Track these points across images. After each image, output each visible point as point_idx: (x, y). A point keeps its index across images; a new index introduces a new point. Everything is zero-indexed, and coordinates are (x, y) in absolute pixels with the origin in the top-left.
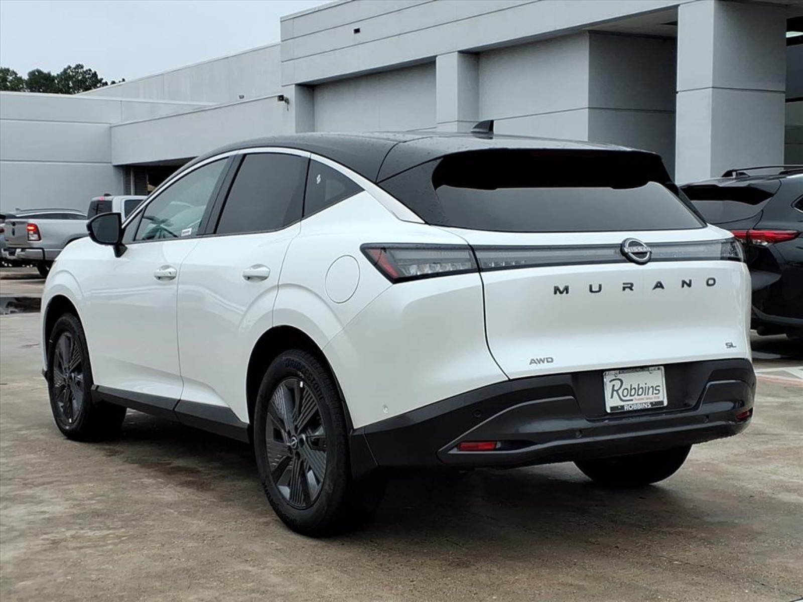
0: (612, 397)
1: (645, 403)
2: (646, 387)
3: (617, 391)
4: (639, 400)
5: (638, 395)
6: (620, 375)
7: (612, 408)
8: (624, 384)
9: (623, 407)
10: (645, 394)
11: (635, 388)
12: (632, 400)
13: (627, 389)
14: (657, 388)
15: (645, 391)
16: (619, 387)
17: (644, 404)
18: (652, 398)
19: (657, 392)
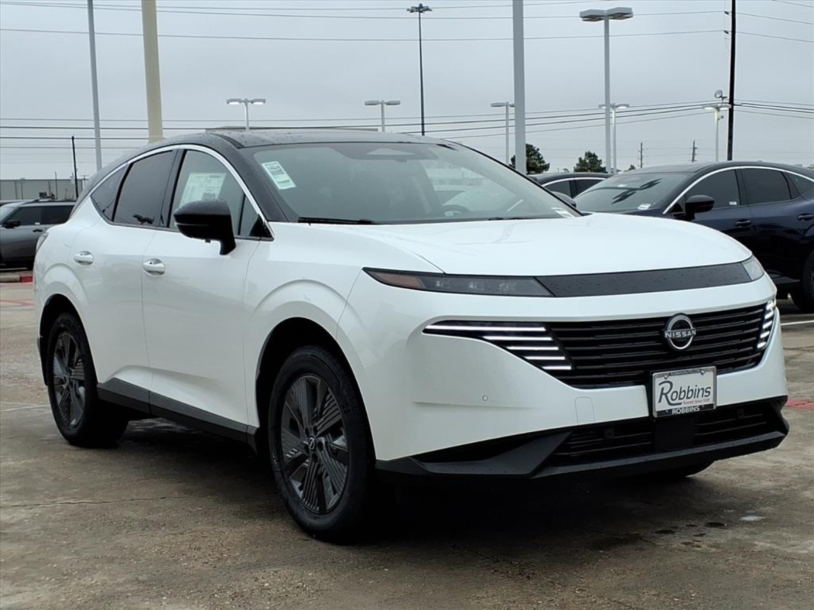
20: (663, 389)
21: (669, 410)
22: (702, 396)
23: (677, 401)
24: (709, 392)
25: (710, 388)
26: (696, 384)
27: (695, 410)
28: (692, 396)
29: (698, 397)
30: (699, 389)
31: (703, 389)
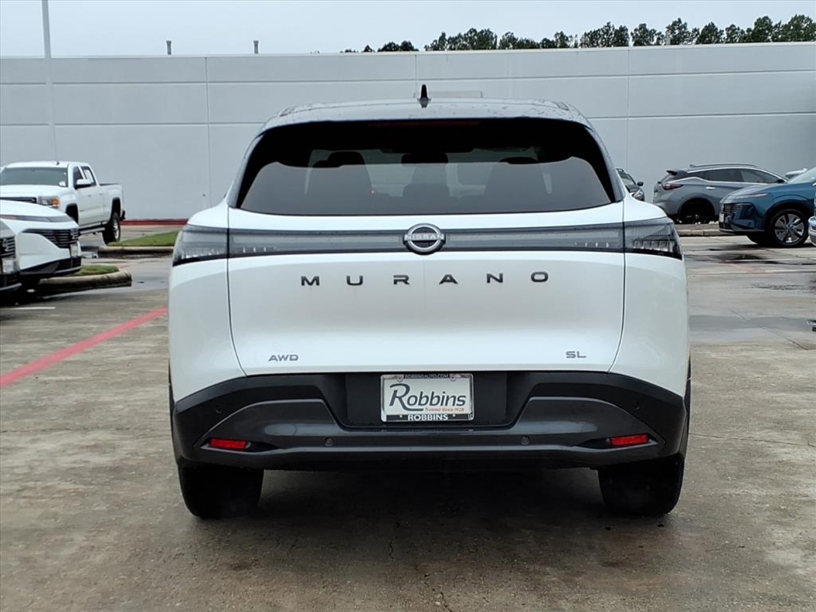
0: (392, 404)
1: (440, 415)
2: (443, 397)
3: (400, 398)
4: (432, 410)
5: (431, 404)
6: (405, 380)
7: (388, 417)
8: (410, 392)
9: (405, 417)
10: (442, 404)
11: (427, 397)
12: (422, 410)
13: (416, 397)
14: (461, 399)
15: (444, 400)
16: (403, 393)
17: (437, 416)
18: (452, 410)
19: (461, 403)
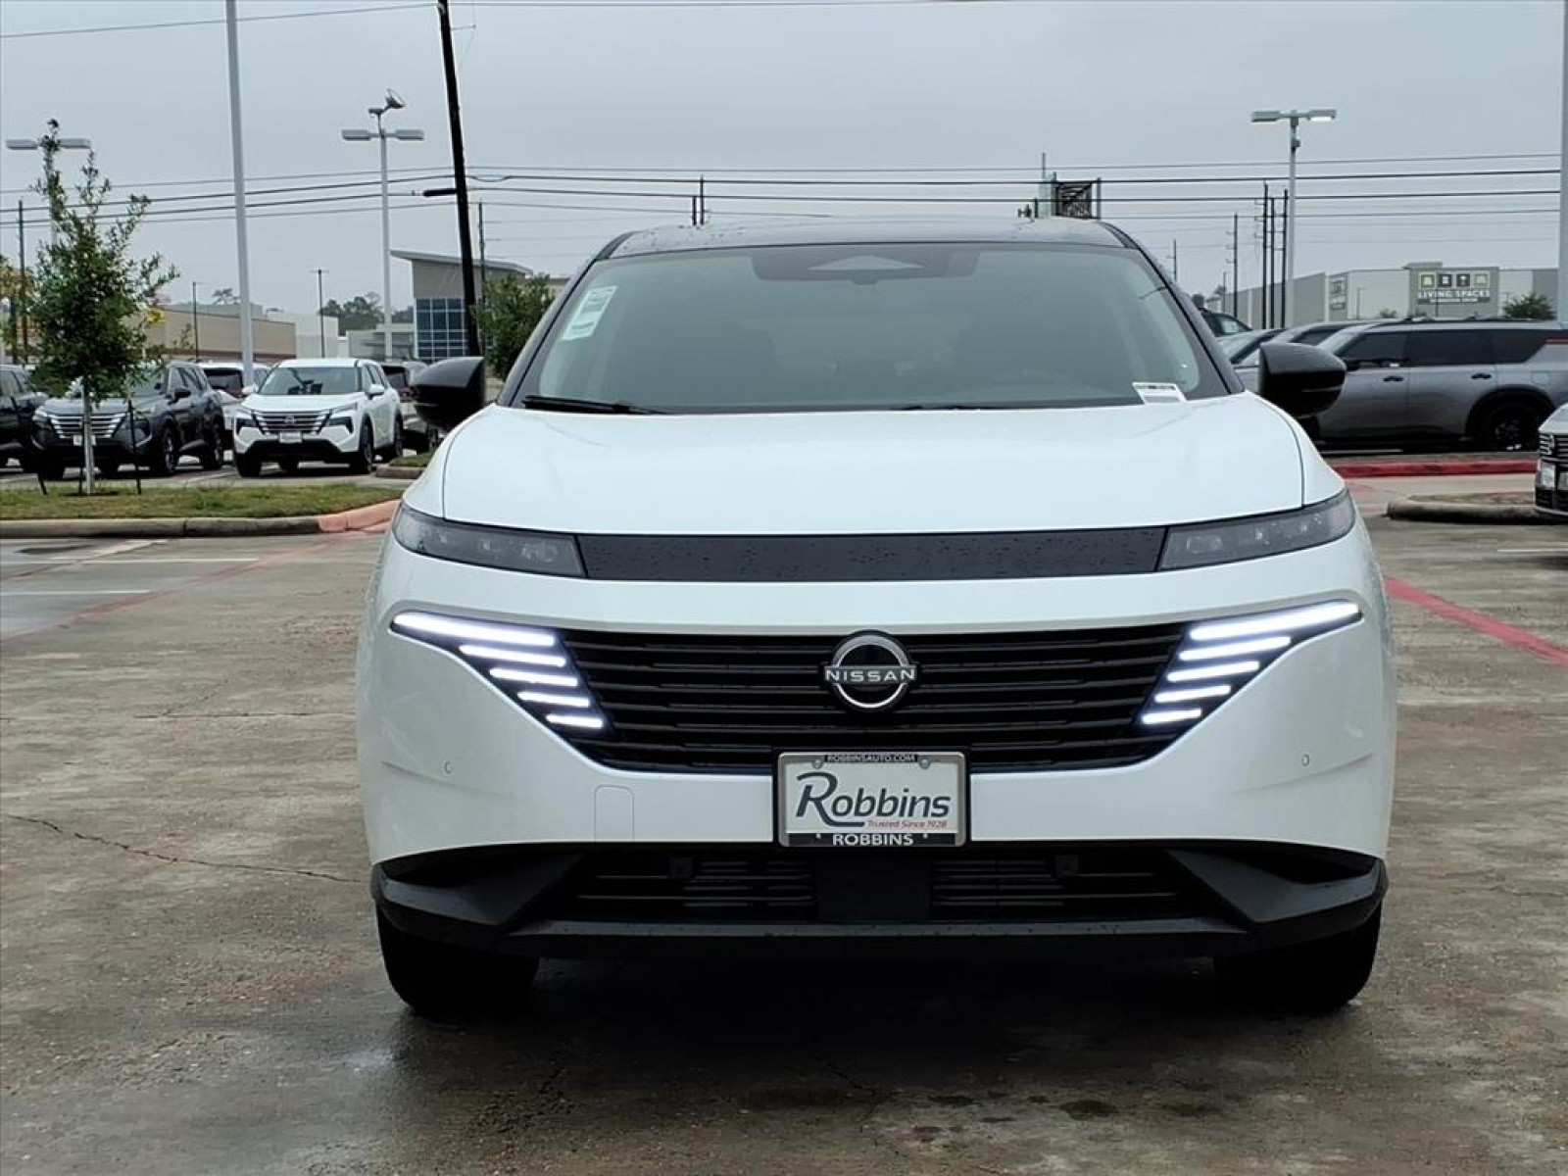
20: (808, 788)
21: (823, 835)
22: (925, 814)
23: (851, 818)
24: (946, 809)
25: (947, 799)
26: (907, 787)
27: (899, 842)
28: (894, 809)
29: (911, 814)
30: (914, 798)
31: (927, 800)
